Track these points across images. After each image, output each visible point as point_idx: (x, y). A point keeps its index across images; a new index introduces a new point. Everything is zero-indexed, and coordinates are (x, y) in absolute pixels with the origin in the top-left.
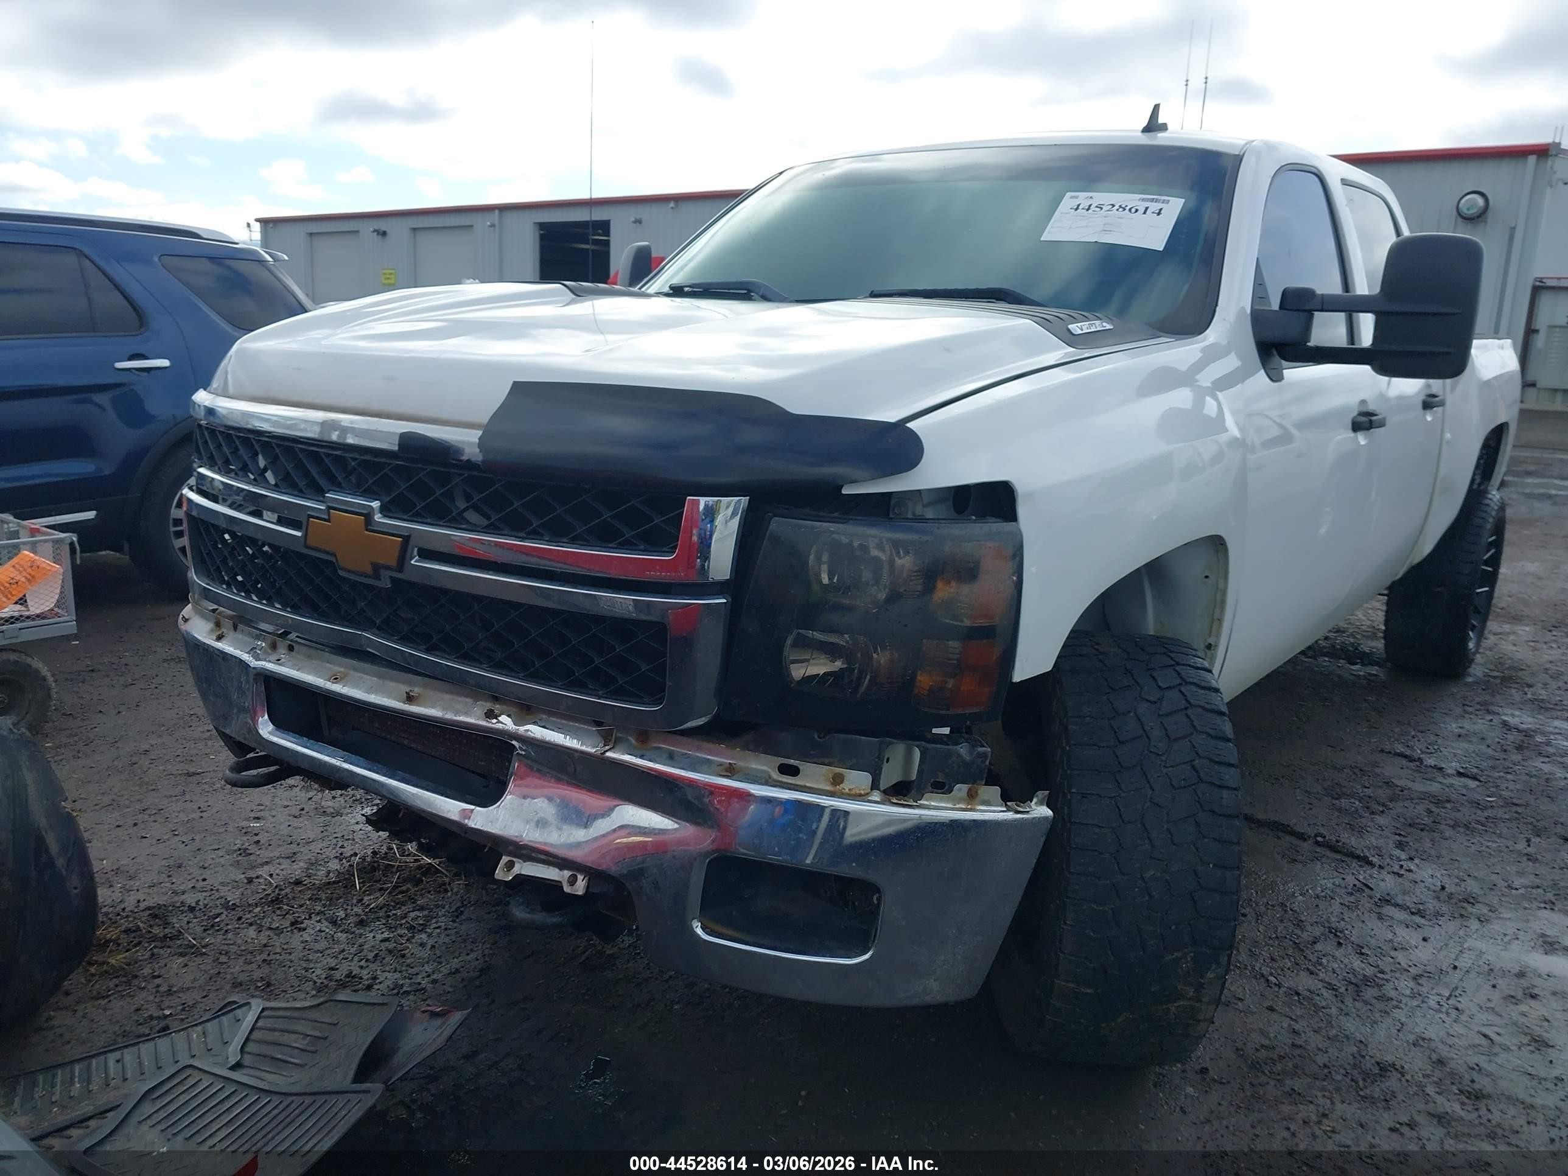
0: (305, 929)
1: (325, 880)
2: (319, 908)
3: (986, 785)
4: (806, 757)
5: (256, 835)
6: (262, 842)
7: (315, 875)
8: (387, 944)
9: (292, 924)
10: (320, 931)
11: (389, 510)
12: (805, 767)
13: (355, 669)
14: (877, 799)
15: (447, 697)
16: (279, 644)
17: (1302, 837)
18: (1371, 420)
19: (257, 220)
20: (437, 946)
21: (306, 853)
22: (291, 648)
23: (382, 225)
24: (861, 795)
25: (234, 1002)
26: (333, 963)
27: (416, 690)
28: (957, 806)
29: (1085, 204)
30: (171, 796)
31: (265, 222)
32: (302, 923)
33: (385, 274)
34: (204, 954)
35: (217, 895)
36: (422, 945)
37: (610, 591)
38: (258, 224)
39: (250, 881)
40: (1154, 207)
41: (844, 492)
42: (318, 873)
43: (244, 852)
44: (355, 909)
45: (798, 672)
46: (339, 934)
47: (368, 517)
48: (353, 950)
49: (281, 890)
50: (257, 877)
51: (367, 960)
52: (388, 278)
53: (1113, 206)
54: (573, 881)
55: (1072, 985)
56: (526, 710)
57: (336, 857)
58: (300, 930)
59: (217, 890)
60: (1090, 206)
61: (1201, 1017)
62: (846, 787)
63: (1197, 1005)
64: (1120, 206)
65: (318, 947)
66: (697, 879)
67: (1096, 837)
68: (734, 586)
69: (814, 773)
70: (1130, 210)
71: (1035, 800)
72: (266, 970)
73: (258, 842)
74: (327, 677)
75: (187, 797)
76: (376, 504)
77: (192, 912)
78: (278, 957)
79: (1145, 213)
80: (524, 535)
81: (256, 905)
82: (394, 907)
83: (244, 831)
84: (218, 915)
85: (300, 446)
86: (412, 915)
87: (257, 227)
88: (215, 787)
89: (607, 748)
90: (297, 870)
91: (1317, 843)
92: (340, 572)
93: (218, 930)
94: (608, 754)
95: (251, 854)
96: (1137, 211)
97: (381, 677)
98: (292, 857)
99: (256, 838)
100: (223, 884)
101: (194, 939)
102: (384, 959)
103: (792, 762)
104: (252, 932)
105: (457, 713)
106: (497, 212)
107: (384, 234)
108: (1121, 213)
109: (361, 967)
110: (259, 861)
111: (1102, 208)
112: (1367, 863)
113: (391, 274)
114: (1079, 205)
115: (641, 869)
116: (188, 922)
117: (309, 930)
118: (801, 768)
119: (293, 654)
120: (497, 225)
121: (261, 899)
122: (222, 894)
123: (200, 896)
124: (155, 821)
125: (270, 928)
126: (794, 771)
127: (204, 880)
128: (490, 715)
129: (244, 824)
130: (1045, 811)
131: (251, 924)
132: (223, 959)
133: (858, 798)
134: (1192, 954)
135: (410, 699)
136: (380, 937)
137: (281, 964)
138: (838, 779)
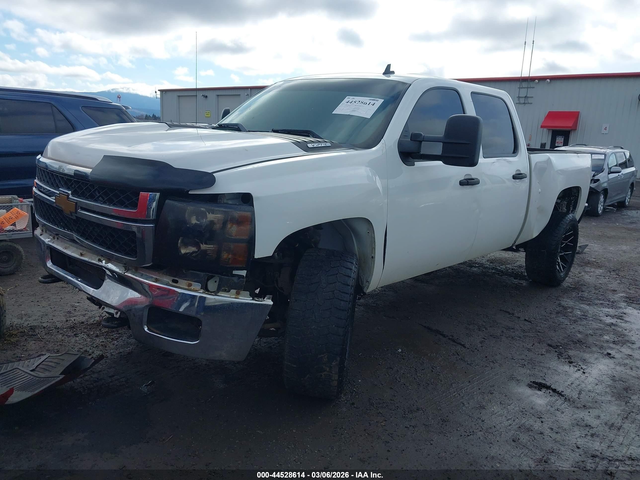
0: (78, 337)
1: (92, 323)
2: (85, 331)
3: (243, 291)
4: (181, 277)
5: (76, 307)
6: (77, 310)
7: (90, 321)
8: (102, 343)
9: (75, 335)
10: (83, 338)
11: (73, 195)
12: (180, 280)
13: (71, 245)
14: (201, 292)
15: (91, 255)
16: (55, 237)
17: (444, 336)
18: (468, 181)
19: (159, 90)
20: (118, 345)
21: (90, 314)
22: (58, 239)
23: (206, 93)
24: (197, 290)
25: (43, 354)
26: (81, 347)
27: (84, 253)
28: (232, 297)
29: (350, 101)
30: (53, 294)
31: (162, 91)
32: (78, 335)
33: (206, 113)
34: (42, 341)
35: (54, 324)
36: (113, 344)
37: (122, 221)
38: (159, 92)
39: (67, 321)
40: (373, 102)
41: (189, 193)
42: (91, 321)
43: (69, 312)
44: (97, 332)
45: (183, 251)
46: (88, 339)
47: (68, 196)
48: (90, 344)
49: (76, 325)
50: (70, 320)
51: (93, 347)
52: (208, 114)
53: (360, 101)
54: (117, 313)
55: (290, 364)
56: (110, 259)
57: (98, 316)
58: (76, 337)
59: (55, 323)
60: (352, 101)
61: (333, 379)
62: (192, 288)
63: (331, 374)
64: (362, 102)
65: (79, 342)
66: (146, 313)
67: (297, 314)
68: (156, 221)
69: (183, 283)
70: (364, 104)
71: (266, 298)
72: (59, 347)
73: (75, 310)
74: (63, 248)
75: (59, 294)
76: (70, 192)
77: (44, 329)
78: (65, 344)
79: (369, 105)
80: (102, 203)
81: (66, 328)
82: (110, 332)
83: (72, 306)
84: (52, 330)
85: (55, 174)
86: (115, 335)
87: (159, 93)
88: (69, 292)
89: (125, 272)
90: (84, 319)
91: (449, 339)
92: (65, 214)
93: (50, 335)
94: (126, 274)
95: (71, 313)
96: (366, 103)
97: (77, 248)
98: (84, 315)
99: (75, 308)
100: (58, 321)
101: (40, 336)
102: (99, 347)
103: (176, 279)
104: (60, 336)
105: (92, 259)
106: (249, 89)
107: (206, 97)
108: (361, 104)
109: (90, 349)
110: (73, 316)
111: (355, 102)
112: (464, 347)
113: (209, 113)
114: (349, 101)
115: (131, 309)
116: (41, 331)
117: (79, 337)
118: (179, 281)
119: (58, 240)
120: (249, 95)
121: (68, 327)
122: (56, 324)
123: (49, 324)
124: (45, 301)
125: (67, 335)
126: (176, 282)
127: (52, 319)
128: (100, 260)
129: (74, 304)
130: (270, 302)
131: (61, 334)
132: (47, 343)
133: (195, 291)
134: (327, 356)
135: (82, 255)
136: (101, 341)
137: (65, 346)
138: (190, 285)
